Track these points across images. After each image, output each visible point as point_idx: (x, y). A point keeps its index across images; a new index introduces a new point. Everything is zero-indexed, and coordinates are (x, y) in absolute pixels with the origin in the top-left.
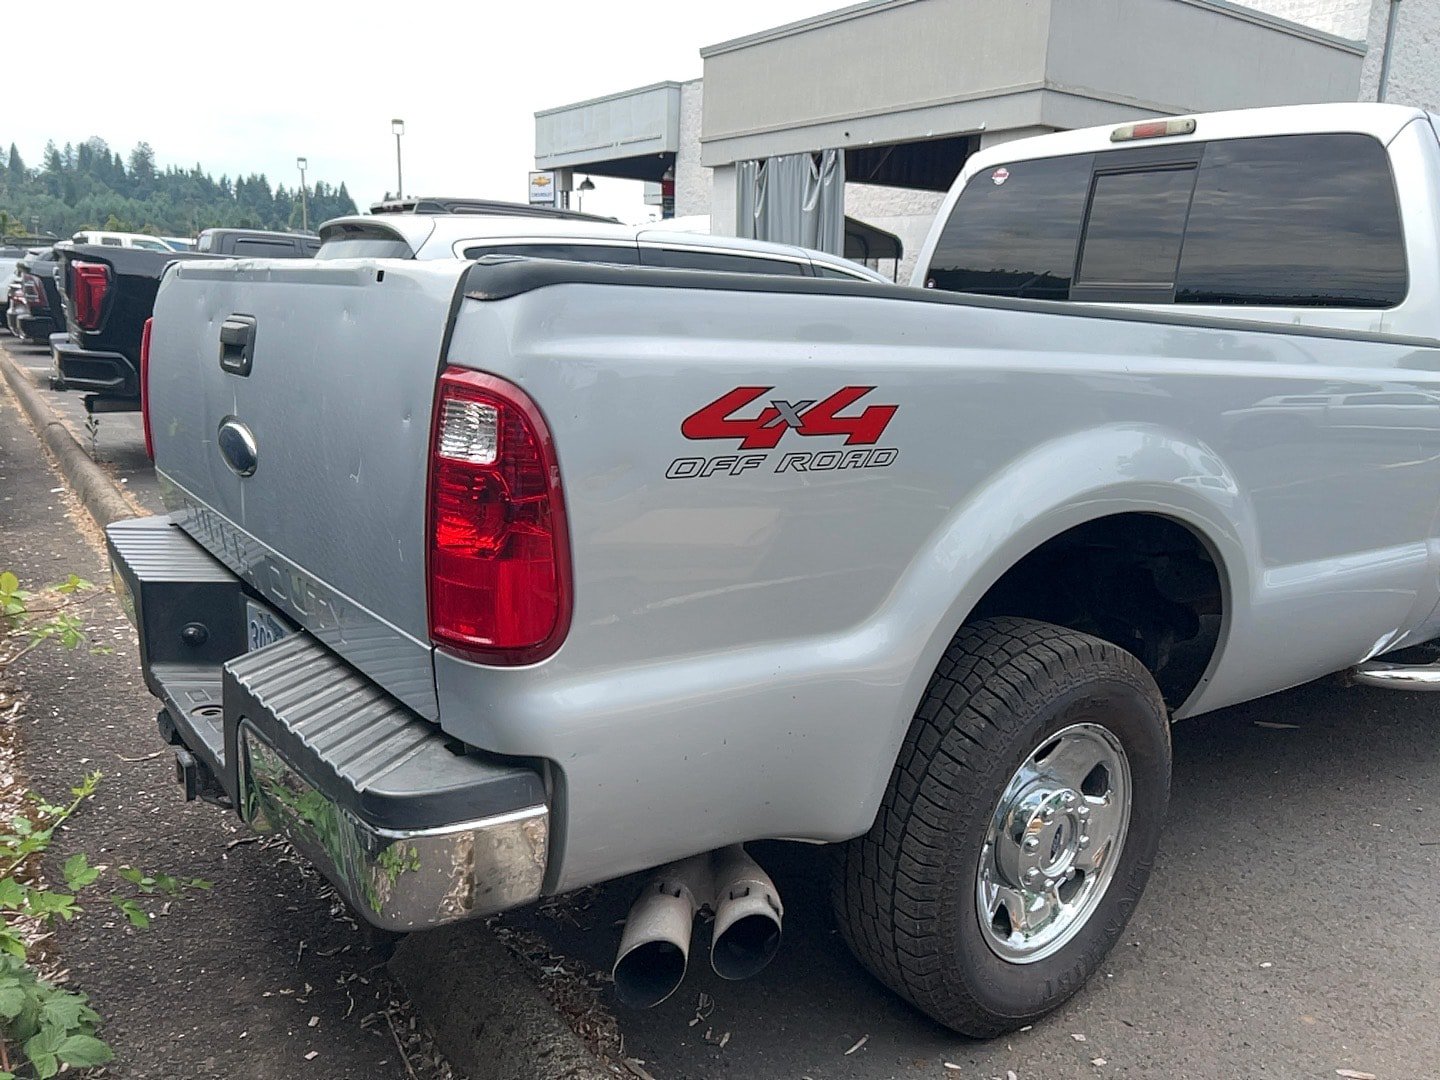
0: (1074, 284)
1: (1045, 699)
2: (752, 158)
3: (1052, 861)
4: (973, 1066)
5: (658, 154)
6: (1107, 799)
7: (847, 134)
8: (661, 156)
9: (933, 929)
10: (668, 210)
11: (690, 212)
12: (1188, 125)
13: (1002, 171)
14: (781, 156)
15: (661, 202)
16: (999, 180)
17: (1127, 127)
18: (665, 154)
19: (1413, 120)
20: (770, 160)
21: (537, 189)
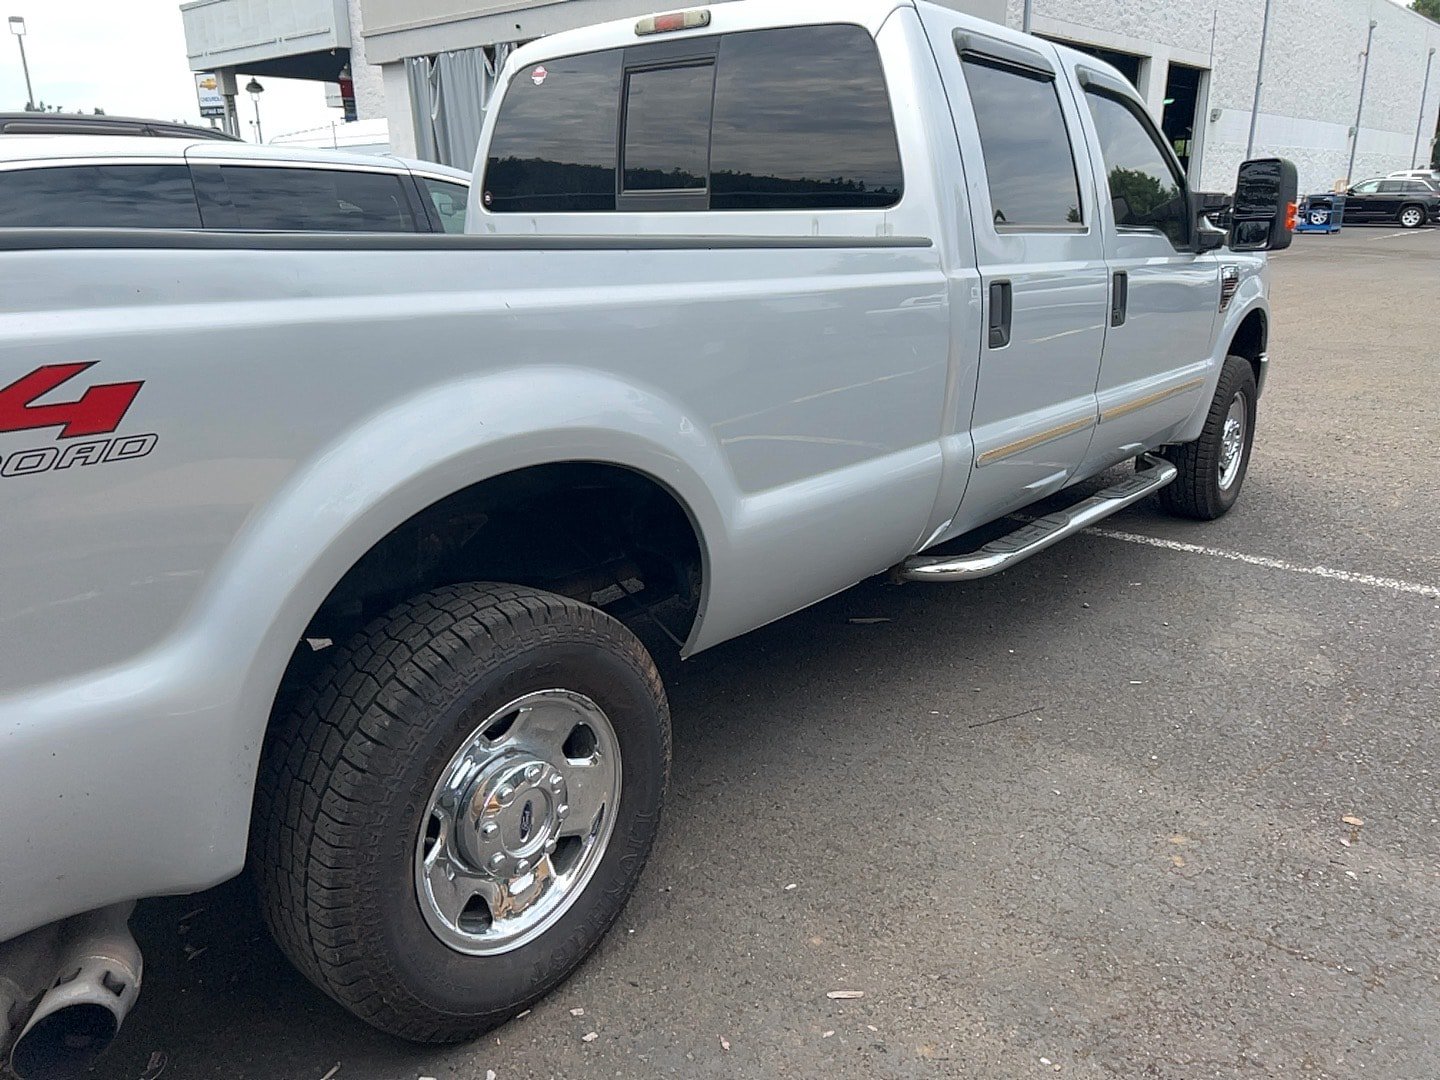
0: (619, 193)
1: (466, 680)
2: (423, 53)
3: (524, 840)
4: (452, 1073)
5: (331, 50)
6: (594, 761)
7: (518, 27)
8: (333, 53)
9: (357, 953)
10: (351, 115)
11: (373, 115)
12: (702, 16)
13: (540, 70)
14: (452, 52)
15: (342, 104)
16: (538, 80)
17: (649, 18)
18: (337, 50)
19: (898, 8)
20: (441, 56)
21: (205, 93)
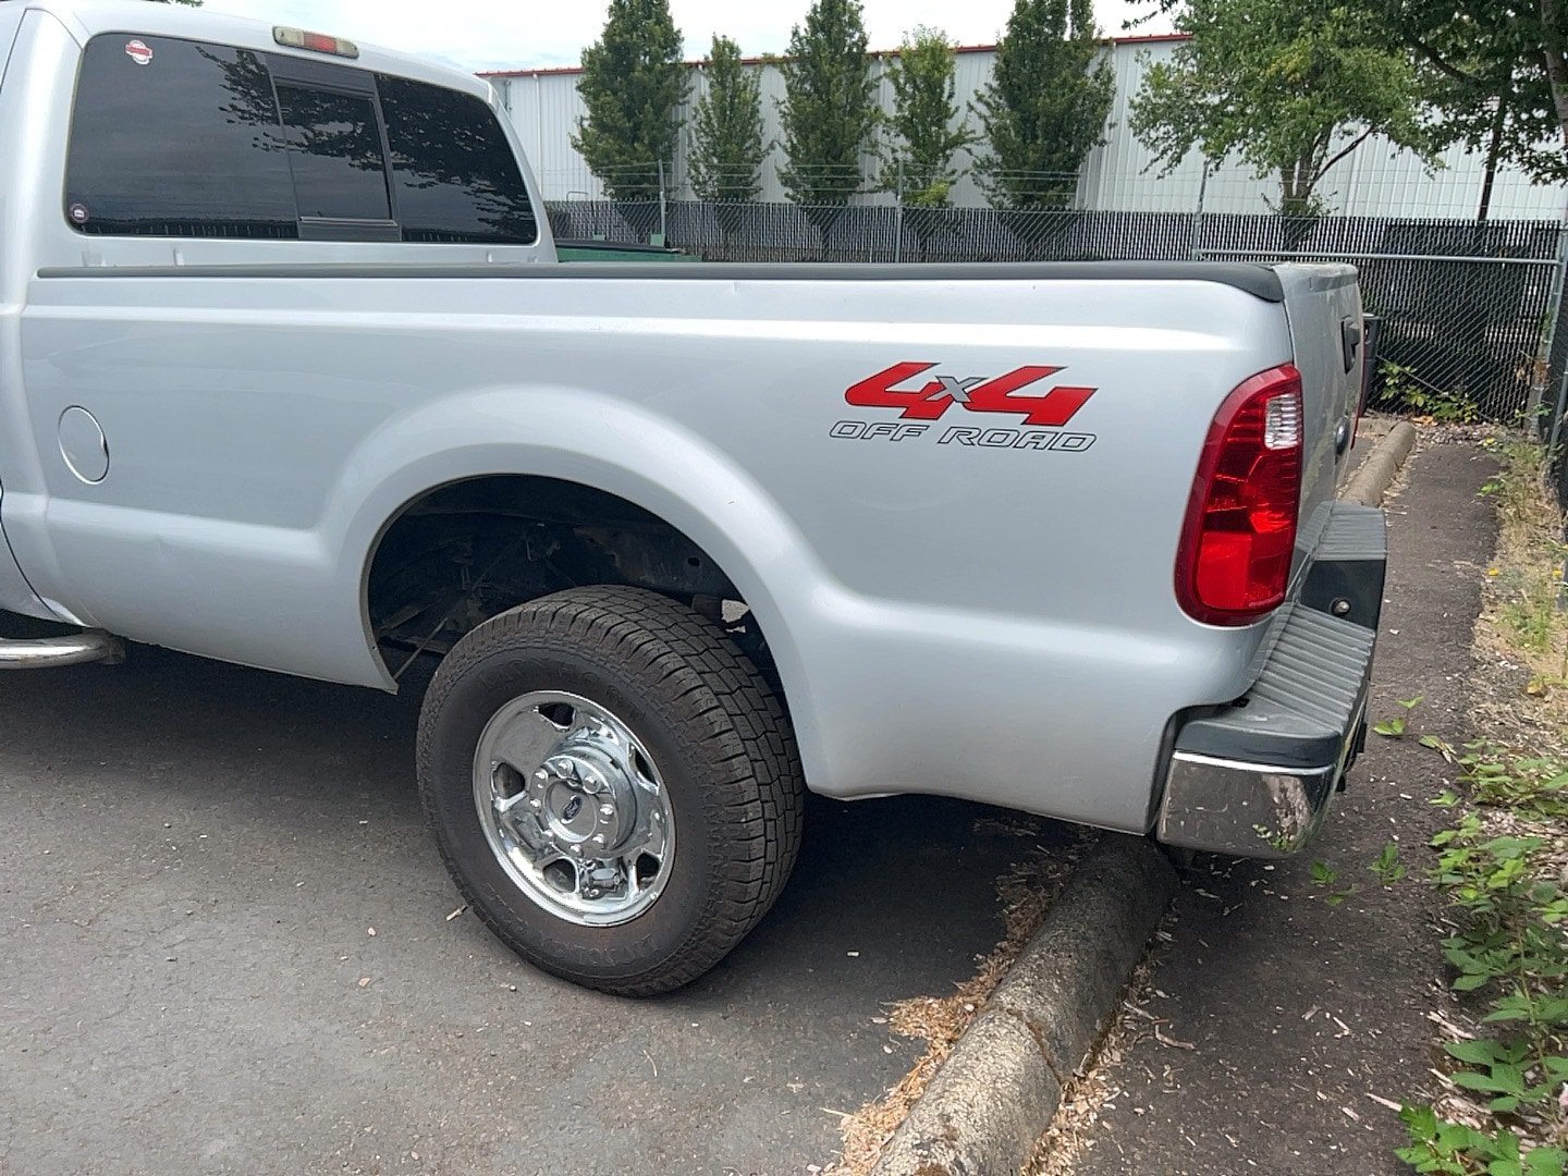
13: (138, 44)
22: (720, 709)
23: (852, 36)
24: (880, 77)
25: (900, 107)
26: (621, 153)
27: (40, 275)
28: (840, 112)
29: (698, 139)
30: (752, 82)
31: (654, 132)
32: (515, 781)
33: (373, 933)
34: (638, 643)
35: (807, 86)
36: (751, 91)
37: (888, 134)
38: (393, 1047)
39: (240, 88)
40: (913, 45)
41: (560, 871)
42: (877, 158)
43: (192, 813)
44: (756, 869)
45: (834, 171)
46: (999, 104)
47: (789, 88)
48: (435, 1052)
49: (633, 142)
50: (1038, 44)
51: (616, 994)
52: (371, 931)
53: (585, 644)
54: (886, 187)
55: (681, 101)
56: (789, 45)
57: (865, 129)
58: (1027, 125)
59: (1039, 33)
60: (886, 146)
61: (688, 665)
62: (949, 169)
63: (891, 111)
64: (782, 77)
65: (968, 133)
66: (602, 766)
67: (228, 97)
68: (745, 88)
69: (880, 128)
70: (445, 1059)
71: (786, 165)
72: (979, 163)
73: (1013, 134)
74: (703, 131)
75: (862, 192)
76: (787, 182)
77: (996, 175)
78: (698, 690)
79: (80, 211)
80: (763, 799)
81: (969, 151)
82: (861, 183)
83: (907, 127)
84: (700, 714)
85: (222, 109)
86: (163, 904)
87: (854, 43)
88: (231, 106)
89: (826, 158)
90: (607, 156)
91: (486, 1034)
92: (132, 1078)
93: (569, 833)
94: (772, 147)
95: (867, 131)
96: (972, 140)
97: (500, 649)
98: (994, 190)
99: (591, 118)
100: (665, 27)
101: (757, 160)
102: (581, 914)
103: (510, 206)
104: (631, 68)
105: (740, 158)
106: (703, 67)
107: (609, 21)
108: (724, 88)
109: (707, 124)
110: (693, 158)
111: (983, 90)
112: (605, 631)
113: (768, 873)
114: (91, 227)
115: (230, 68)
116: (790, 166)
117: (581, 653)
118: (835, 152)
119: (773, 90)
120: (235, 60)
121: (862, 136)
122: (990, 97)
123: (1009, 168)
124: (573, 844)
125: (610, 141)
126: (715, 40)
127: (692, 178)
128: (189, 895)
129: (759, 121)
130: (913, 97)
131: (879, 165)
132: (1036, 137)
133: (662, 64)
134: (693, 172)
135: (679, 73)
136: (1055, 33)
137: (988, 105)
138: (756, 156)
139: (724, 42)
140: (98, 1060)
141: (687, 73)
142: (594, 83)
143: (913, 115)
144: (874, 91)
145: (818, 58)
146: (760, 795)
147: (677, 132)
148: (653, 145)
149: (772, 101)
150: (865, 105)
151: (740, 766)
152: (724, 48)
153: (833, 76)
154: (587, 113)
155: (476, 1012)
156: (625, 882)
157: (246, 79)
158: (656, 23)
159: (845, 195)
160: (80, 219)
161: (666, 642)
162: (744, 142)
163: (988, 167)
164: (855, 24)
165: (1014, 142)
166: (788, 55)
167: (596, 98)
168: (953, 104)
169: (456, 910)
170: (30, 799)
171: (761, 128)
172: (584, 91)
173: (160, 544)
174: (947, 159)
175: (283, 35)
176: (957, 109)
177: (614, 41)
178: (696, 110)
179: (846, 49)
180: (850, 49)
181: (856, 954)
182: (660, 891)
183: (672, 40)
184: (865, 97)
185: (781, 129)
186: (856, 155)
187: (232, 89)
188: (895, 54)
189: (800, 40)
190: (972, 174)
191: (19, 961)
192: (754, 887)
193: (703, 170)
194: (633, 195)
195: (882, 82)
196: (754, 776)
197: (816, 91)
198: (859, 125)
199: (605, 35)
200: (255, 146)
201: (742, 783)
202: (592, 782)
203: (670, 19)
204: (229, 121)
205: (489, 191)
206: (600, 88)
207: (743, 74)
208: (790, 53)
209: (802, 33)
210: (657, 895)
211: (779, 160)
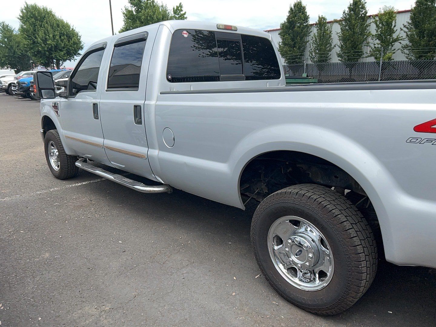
22: (353, 229)
23: (362, 11)
24: (371, 23)
25: (377, 31)
26: (290, 51)
27: (161, 94)
28: (357, 34)
29: (312, 46)
30: (330, 28)
31: (300, 45)
32: (280, 241)
33: (235, 279)
34: (325, 205)
35: (347, 28)
36: (329, 31)
37: (373, 40)
38: (243, 317)
39: (196, 41)
40: (382, 12)
41: (293, 270)
42: (369, 47)
43: (186, 235)
44: (363, 282)
45: (355, 52)
46: (411, 28)
47: (341, 29)
48: (256, 321)
49: (293, 48)
50: (426, 8)
51: (310, 312)
52: (235, 278)
53: (307, 204)
54: (371, 55)
55: (308, 35)
56: (342, 16)
57: (365, 38)
58: (421, 34)
59: (426, 5)
60: (372, 43)
61: (342, 213)
62: (393, 48)
63: (374, 32)
64: (339, 25)
65: (400, 37)
66: (309, 241)
67: (193, 44)
68: (328, 30)
69: (370, 38)
70: (259, 324)
71: (339, 51)
72: (403, 46)
73: (416, 36)
74: (314, 43)
75: (363, 58)
76: (339, 56)
77: (409, 49)
78: (346, 222)
79: (170, 77)
80: (367, 260)
81: (400, 43)
82: (363, 55)
83: (379, 37)
84: (347, 230)
85: (191, 47)
86: (180, 261)
87: (363, 13)
88: (194, 46)
89: (352, 48)
90: (286, 52)
91: (270, 318)
92: (175, 313)
93: (298, 260)
94: (335, 46)
95: (366, 39)
96: (401, 40)
97: (279, 202)
98: (408, 54)
99: (282, 42)
100: (305, 15)
101: (330, 50)
102: (300, 285)
103: (262, 68)
104: (294, 27)
105: (325, 50)
106: (315, 25)
107: (288, 15)
108: (321, 30)
109: (315, 41)
110: (311, 51)
111: (406, 24)
112: (314, 200)
113: (366, 284)
114: (172, 80)
115: (194, 36)
116: (340, 51)
117: (305, 206)
118: (355, 46)
119: (336, 30)
120: (195, 34)
121: (364, 41)
122: (408, 26)
123: (414, 47)
124: (298, 264)
125: (287, 48)
126: (319, 17)
127: (310, 57)
128: (186, 259)
129: (331, 39)
130: (382, 28)
131: (369, 49)
132: (425, 37)
133: (303, 25)
134: (311, 55)
135: (308, 27)
136: (432, 4)
137: (407, 28)
138: (330, 49)
139: (322, 17)
140: (167, 305)
141: (310, 27)
142: (283, 32)
143: (381, 33)
144: (369, 27)
145: (351, 19)
146: (366, 259)
147: (306, 44)
148: (299, 48)
149: (336, 33)
150: (365, 31)
151: (360, 249)
152: (322, 19)
153: (356, 24)
154: (281, 41)
155: (266, 310)
156: (314, 279)
157: (198, 38)
158: (302, 14)
159: (357, 59)
160: (170, 78)
161: (334, 205)
162: (326, 45)
163: (407, 47)
164: (363, 8)
165: (416, 39)
166: (341, 19)
167: (283, 36)
168: (395, 29)
169: (258, 275)
170: (148, 226)
171: (332, 41)
172: (280, 35)
173: (185, 165)
174: (392, 46)
175: (219, 26)
176: (397, 30)
177: (290, 20)
178: (313, 38)
179: (360, 15)
180: (362, 15)
181: (391, 312)
182: (328, 284)
183: (306, 18)
184: (365, 29)
185: (338, 41)
186: (362, 47)
187: (194, 41)
188: (376, 15)
189: (345, 14)
190: (401, 50)
191: (147, 272)
192: (362, 289)
193: (314, 54)
194: (293, 62)
195: (371, 24)
196: (364, 252)
197: (350, 29)
198: (363, 38)
199: (287, 19)
200: (199, 56)
201: (360, 255)
202: (306, 246)
203: (306, 12)
204: (193, 50)
205: (256, 64)
206: (285, 33)
207: (327, 26)
208: (342, 18)
209: (346, 12)
210: (326, 285)
211: (337, 50)
